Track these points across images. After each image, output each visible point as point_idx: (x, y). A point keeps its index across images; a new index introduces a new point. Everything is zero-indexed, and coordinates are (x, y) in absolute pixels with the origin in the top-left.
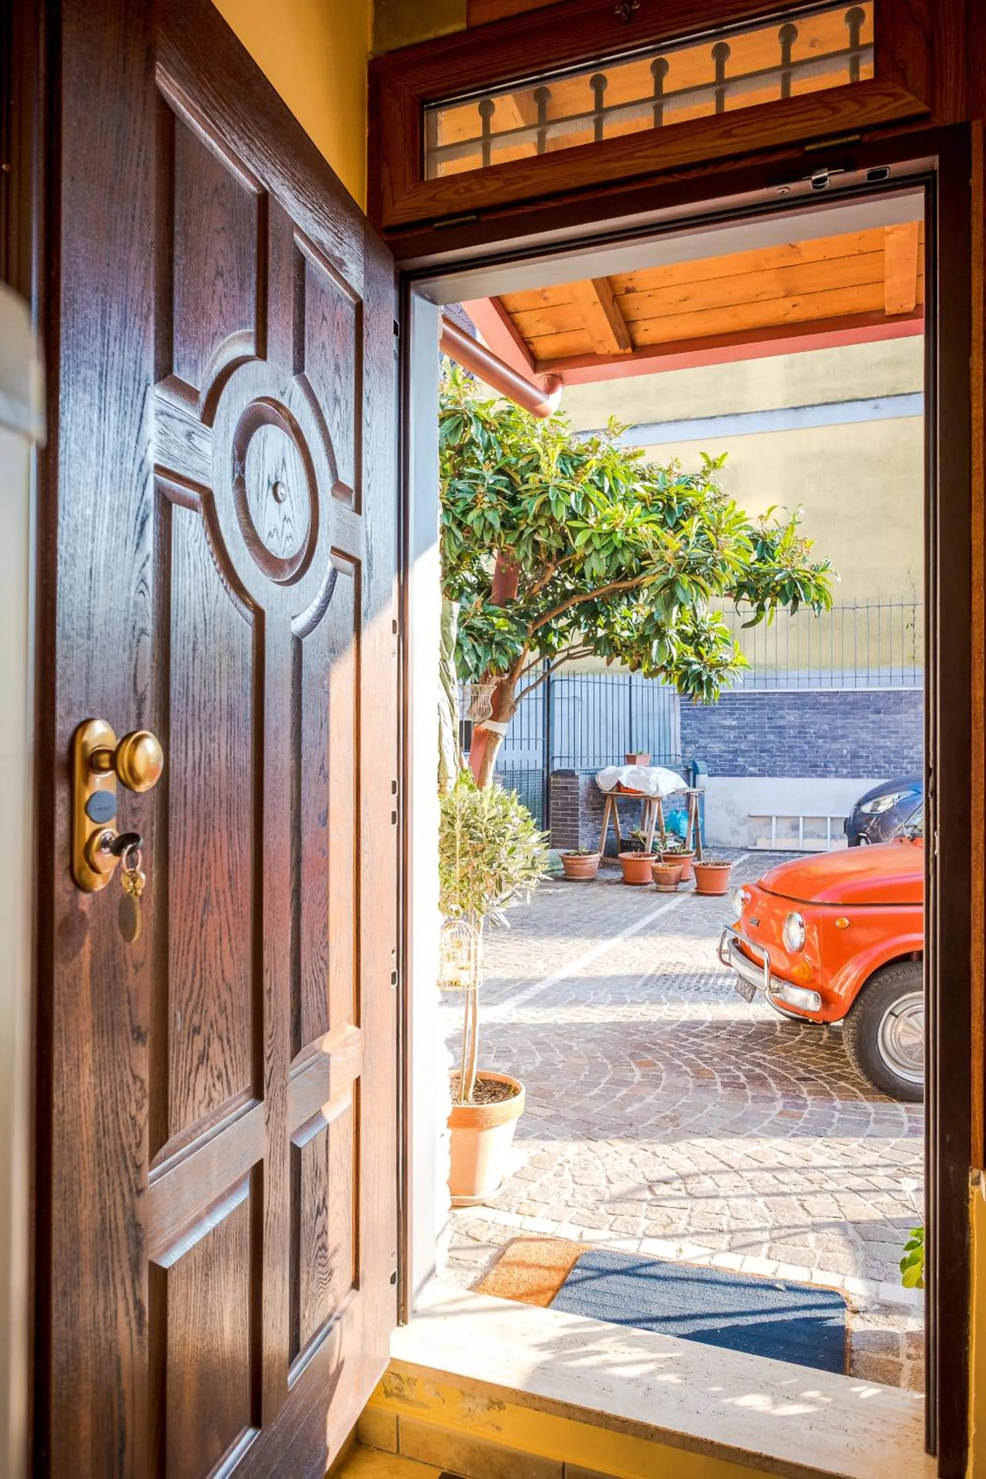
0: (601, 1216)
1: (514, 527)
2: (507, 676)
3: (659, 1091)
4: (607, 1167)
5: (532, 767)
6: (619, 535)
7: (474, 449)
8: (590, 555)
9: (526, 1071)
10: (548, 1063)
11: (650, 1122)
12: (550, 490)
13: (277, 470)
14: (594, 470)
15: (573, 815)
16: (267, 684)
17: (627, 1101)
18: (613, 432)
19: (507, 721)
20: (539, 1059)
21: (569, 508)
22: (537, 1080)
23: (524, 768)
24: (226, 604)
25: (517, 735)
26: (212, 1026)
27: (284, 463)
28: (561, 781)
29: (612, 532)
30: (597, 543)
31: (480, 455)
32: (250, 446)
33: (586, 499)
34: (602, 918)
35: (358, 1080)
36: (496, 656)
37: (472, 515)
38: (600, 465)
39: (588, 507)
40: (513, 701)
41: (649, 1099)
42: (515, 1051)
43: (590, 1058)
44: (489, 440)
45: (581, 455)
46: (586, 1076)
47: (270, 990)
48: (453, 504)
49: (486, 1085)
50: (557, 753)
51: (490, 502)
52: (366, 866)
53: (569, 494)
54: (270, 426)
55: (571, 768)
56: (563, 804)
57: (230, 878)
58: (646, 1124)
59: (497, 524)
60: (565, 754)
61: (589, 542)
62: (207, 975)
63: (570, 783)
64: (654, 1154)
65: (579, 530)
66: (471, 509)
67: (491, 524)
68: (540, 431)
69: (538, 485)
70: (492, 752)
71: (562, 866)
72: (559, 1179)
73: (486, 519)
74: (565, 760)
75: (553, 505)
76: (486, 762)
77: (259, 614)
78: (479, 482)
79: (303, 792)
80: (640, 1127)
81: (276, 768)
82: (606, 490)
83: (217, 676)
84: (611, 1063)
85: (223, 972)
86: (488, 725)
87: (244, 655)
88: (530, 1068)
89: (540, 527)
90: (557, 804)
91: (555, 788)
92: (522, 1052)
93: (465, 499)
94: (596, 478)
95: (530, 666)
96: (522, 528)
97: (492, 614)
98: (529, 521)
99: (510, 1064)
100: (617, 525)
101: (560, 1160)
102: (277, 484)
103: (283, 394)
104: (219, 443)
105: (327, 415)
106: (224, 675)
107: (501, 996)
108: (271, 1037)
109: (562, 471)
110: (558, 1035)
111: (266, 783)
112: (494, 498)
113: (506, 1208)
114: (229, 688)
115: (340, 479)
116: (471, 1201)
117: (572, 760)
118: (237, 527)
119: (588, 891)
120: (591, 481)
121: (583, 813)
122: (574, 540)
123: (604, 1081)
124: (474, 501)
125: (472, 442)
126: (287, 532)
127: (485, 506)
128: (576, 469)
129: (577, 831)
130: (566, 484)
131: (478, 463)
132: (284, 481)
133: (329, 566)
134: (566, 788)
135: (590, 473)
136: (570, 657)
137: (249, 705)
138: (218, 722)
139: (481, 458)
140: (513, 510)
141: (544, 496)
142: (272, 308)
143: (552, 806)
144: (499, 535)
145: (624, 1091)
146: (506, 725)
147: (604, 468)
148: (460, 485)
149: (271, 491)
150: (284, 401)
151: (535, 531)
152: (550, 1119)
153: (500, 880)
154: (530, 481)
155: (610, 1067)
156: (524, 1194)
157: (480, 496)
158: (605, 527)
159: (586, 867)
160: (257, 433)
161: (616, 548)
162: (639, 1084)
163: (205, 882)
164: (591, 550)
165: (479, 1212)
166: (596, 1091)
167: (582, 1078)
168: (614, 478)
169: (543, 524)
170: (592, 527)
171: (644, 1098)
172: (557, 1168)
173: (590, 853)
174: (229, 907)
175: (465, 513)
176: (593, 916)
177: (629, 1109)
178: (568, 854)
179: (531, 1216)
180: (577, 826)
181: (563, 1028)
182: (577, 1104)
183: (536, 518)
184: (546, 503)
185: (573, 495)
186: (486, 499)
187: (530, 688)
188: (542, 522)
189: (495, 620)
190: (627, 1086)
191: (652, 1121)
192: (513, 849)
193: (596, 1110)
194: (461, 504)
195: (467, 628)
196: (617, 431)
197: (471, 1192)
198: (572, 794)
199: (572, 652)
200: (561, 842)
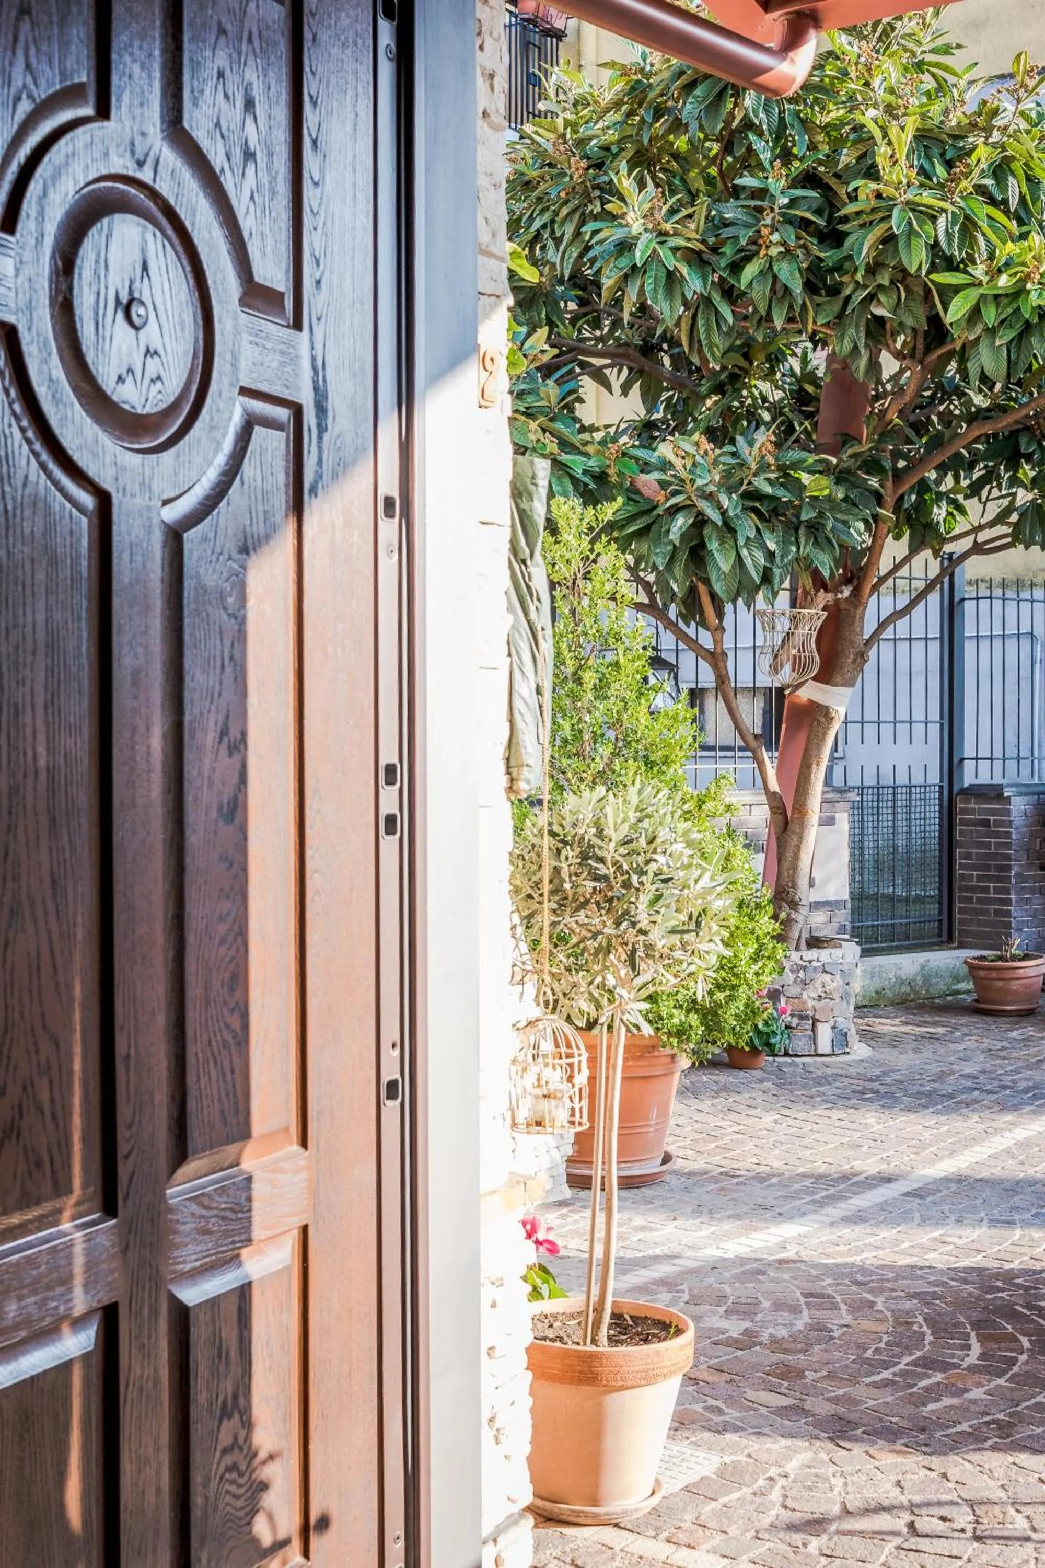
0: (808, 1555)
1: (834, 291)
2: (846, 592)
3: (1001, 1381)
4: (849, 1489)
5: (918, 779)
6: (1033, 296)
7: (752, 137)
8: (978, 338)
9: (771, 1335)
10: (819, 1327)
11: (959, 1428)
12: (896, 212)
13: (131, 283)
14: (984, 165)
15: (999, 879)
16: (117, 602)
17: (934, 1393)
18: (1023, 85)
19: (850, 683)
20: (805, 1318)
21: (934, 247)
22: (786, 1351)
23: (902, 780)
24: (41, 487)
25: (870, 715)
26: (24, 1088)
27: (145, 268)
28: (975, 809)
29: (1019, 292)
30: (990, 315)
31: (763, 150)
32: (82, 252)
33: (968, 226)
34: (1023, 1085)
35: (305, 1229)
36: (807, 549)
37: (751, 271)
38: (997, 156)
39: (973, 243)
40: (859, 642)
41: (977, 1393)
42: (766, 1304)
43: (897, 1322)
44: (782, 119)
45: (962, 137)
46: (877, 1351)
47: (128, 1056)
48: (715, 250)
49: (637, 1324)
50: (969, 751)
51: (784, 244)
52: (317, 893)
53: (934, 219)
54: (117, 217)
55: (998, 780)
56: (980, 857)
57: (54, 882)
58: (949, 1431)
59: (797, 288)
60: (984, 752)
61: (975, 314)
62: (17, 1016)
63: (994, 812)
64: (944, 1476)
65: (957, 289)
66: (748, 259)
67: (786, 288)
68: (881, 95)
69: (873, 203)
70: (819, 747)
71: (971, 986)
72: (758, 1500)
73: (775, 277)
74: (984, 766)
75: (901, 244)
76: (809, 767)
77: (104, 499)
78: (765, 204)
79: (187, 767)
80: (938, 1435)
81: (134, 729)
82: (1013, 204)
83: (28, 591)
84: (933, 1334)
85: (43, 1016)
86: (810, 692)
87: (75, 561)
88: (782, 1333)
89: (880, 287)
90: (968, 856)
91: (964, 823)
92: (778, 1306)
93: (735, 238)
94: (989, 182)
95: (897, 567)
96: (848, 292)
97: (796, 465)
98: (859, 277)
99: (747, 1324)
100: (1028, 277)
101: (773, 1471)
102: (130, 303)
103: (141, 164)
104: (28, 255)
105: (228, 182)
106: (41, 590)
107: (780, 1214)
108: (130, 1126)
109: (922, 171)
110: (858, 1283)
111: (115, 751)
112: (791, 235)
113: (652, 1533)
114: (48, 609)
115: (257, 279)
116: (595, 1516)
117: (998, 765)
118: (59, 373)
119: (1014, 1034)
120: (981, 190)
121: (1017, 875)
122: (946, 310)
123: (906, 1359)
124: (753, 242)
125: (748, 125)
126: (151, 372)
127: (774, 251)
128: (949, 165)
129: (1008, 914)
130: (927, 198)
131: (760, 166)
132: (146, 298)
133: (237, 419)
134: (986, 823)
135: (976, 172)
136: (978, 549)
137: (85, 635)
138: (29, 658)
139: (765, 156)
140: (829, 256)
141: (884, 226)
142: (120, 39)
143: (959, 861)
144: (804, 304)
145: (939, 1377)
146: (847, 691)
147: (1007, 160)
148: (731, 211)
149: (120, 315)
150: (146, 175)
151: (872, 297)
152: (782, 1412)
153: (634, 951)
154: (862, 196)
155: (929, 1338)
156: (689, 1517)
157: (765, 231)
158: (1004, 281)
159: (1015, 985)
160: (93, 233)
161: (1028, 324)
162: (972, 1369)
163: (10, 884)
164: (979, 329)
165: (607, 1534)
166: (886, 1374)
167: (869, 1354)
168: (1029, 179)
169: (886, 281)
170: (980, 284)
171: (967, 1391)
172: (761, 1482)
173: (1026, 957)
174: (53, 925)
175: (736, 267)
176: (1007, 1080)
177: (931, 1407)
178: (982, 958)
179: (689, 1546)
180: (1008, 902)
181: (871, 1273)
182: (841, 1392)
183: (872, 270)
184: (889, 239)
185: (942, 222)
186: (775, 237)
187: (897, 615)
188: (884, 279)
189: (805, 478)
190: (944, 1371)
191: (965, 1427)
192: (658, 898)
193: (871, 1403)
194: (728, 250)
195: (747, 495)
196: (1031, 84)
197: (595, 1501)
198: (997, 835)
199: (983, 536)
200: (977, 935)
